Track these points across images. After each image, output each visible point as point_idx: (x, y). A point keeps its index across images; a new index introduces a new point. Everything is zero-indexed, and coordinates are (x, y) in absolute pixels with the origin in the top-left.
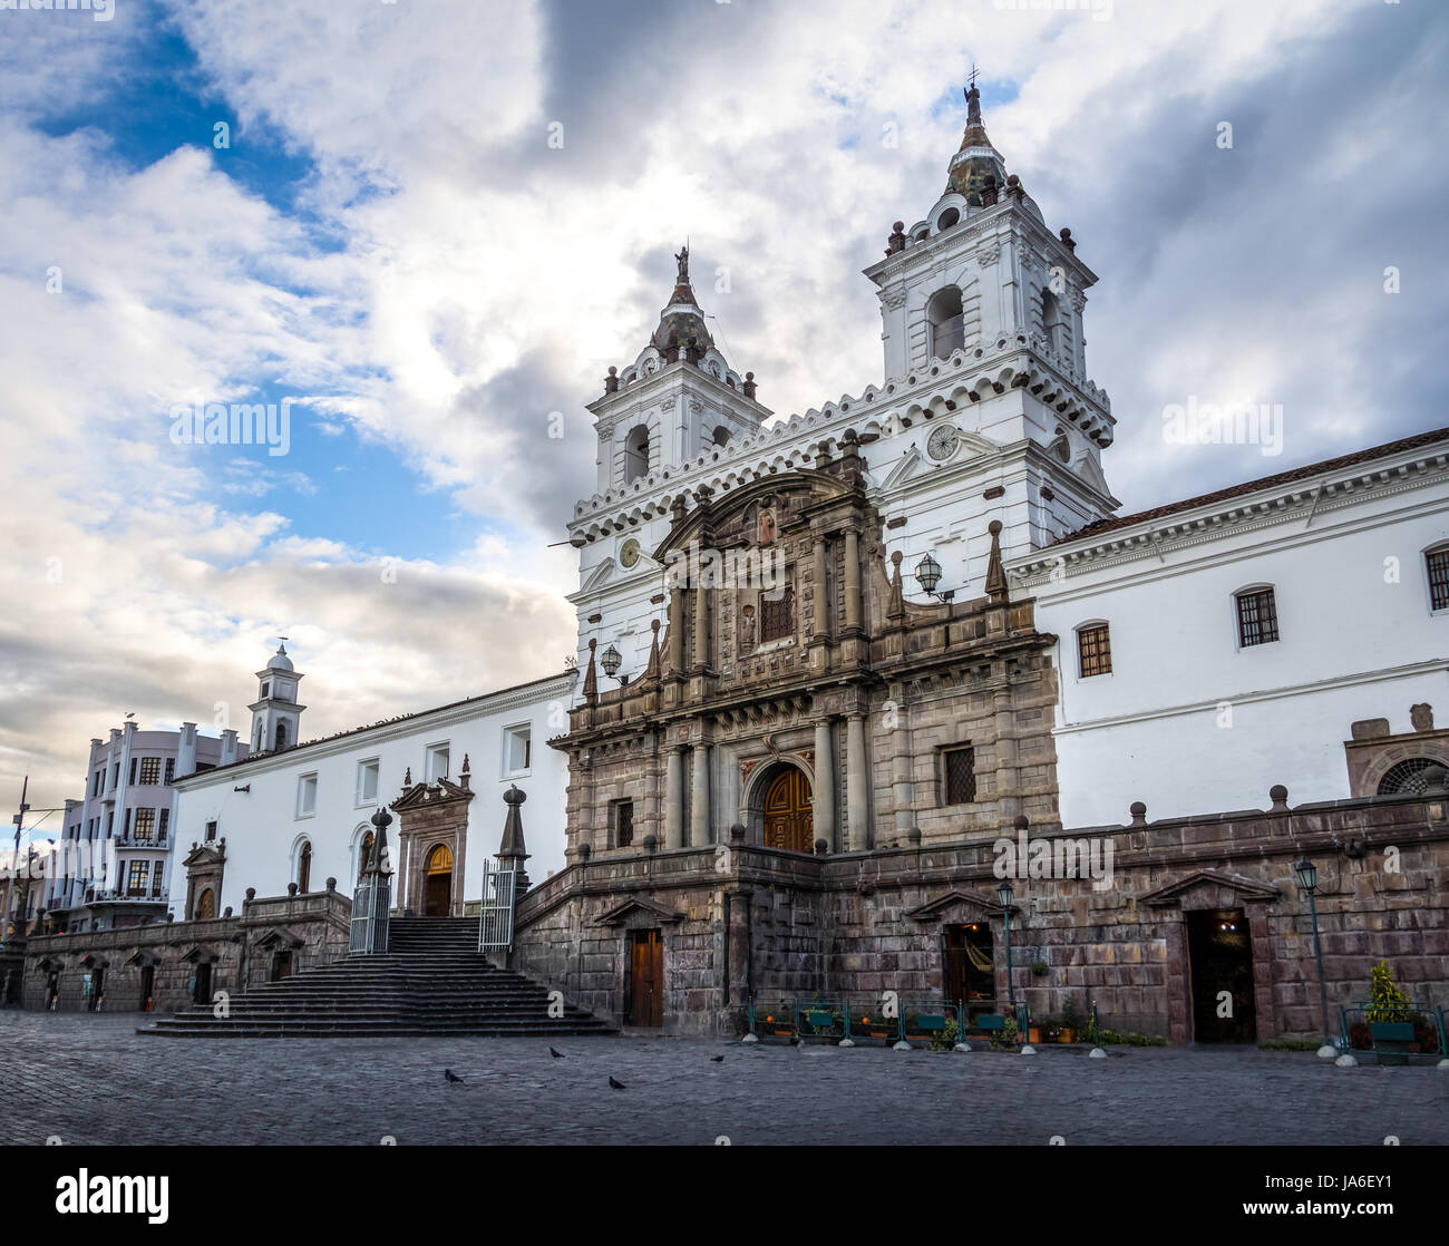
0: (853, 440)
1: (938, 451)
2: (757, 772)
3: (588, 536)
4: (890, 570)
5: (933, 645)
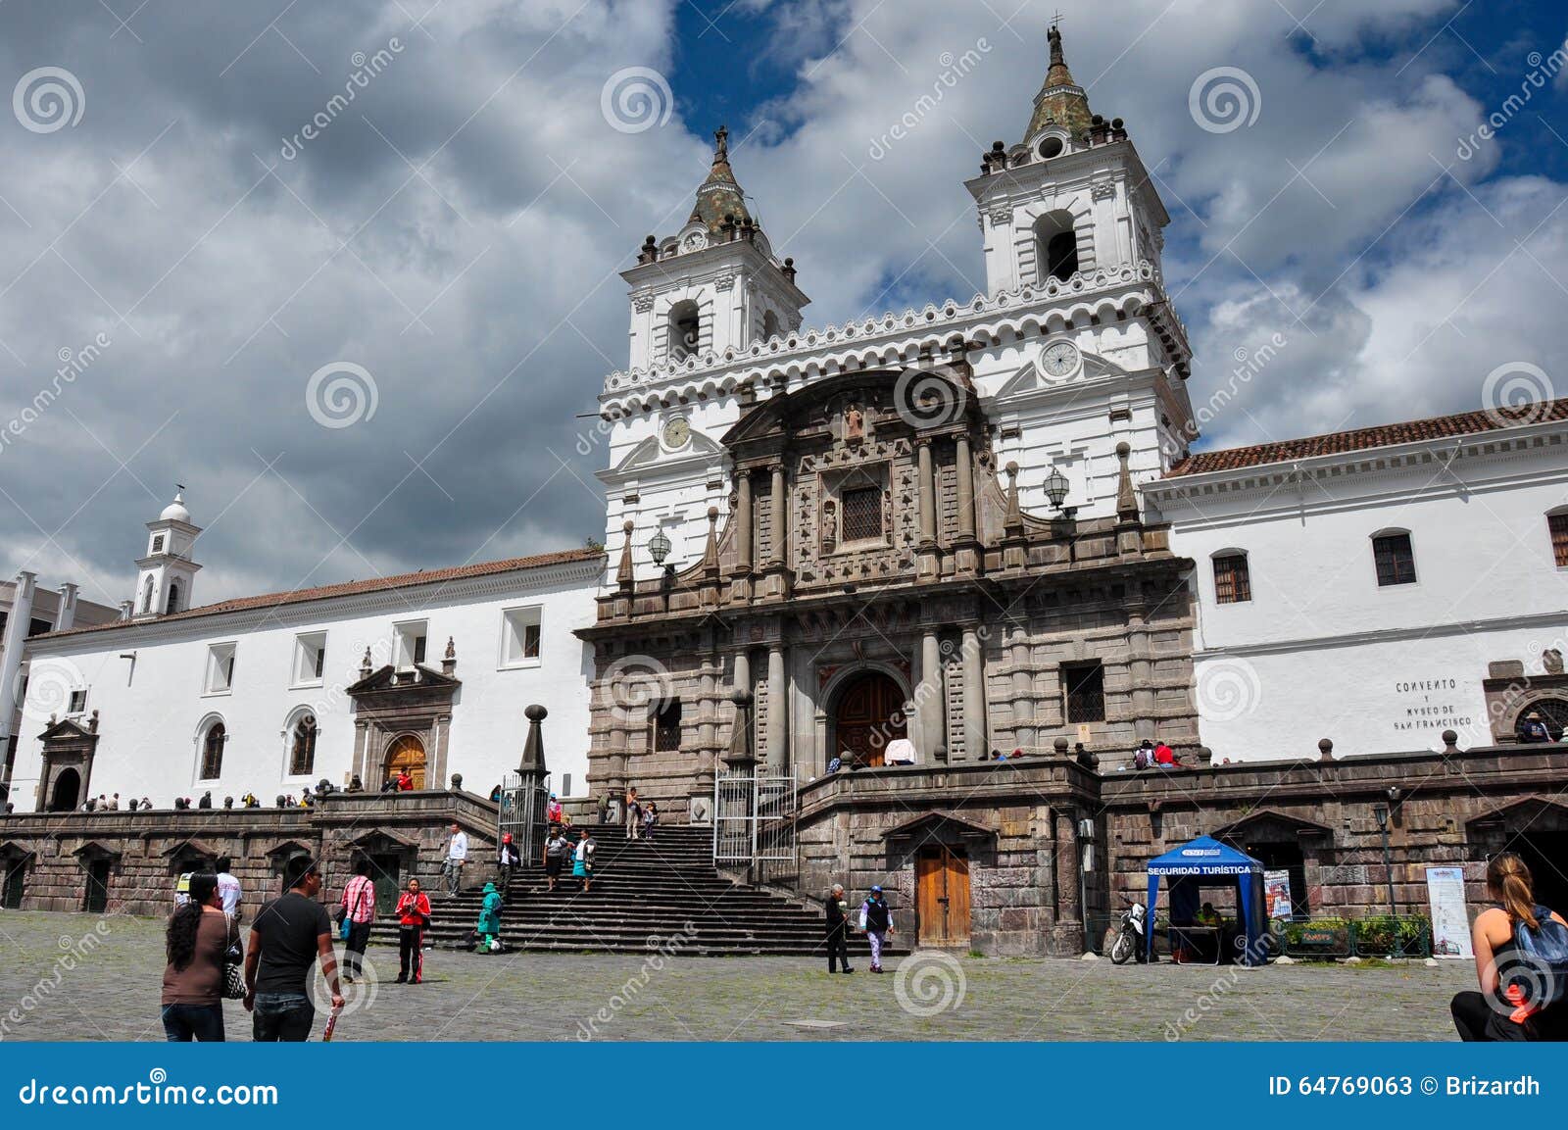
0: (960, 346)
1: (1054, 367)
2: (838, 677)
3: (625, 411)
4: (1004, 480)
5: (1056, 561)
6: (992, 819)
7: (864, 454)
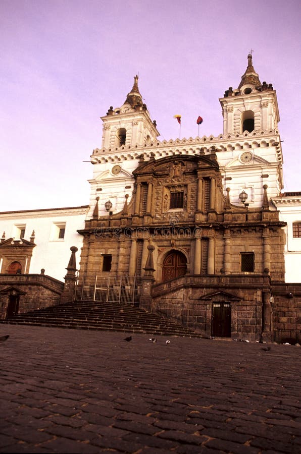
0: (214, 150)
1: (244, 159)
2: (165, 252)
3: (99, 161)
4: (225, 193)
5: (241, 219)
6: (241, 294)
7: (179, 181)
